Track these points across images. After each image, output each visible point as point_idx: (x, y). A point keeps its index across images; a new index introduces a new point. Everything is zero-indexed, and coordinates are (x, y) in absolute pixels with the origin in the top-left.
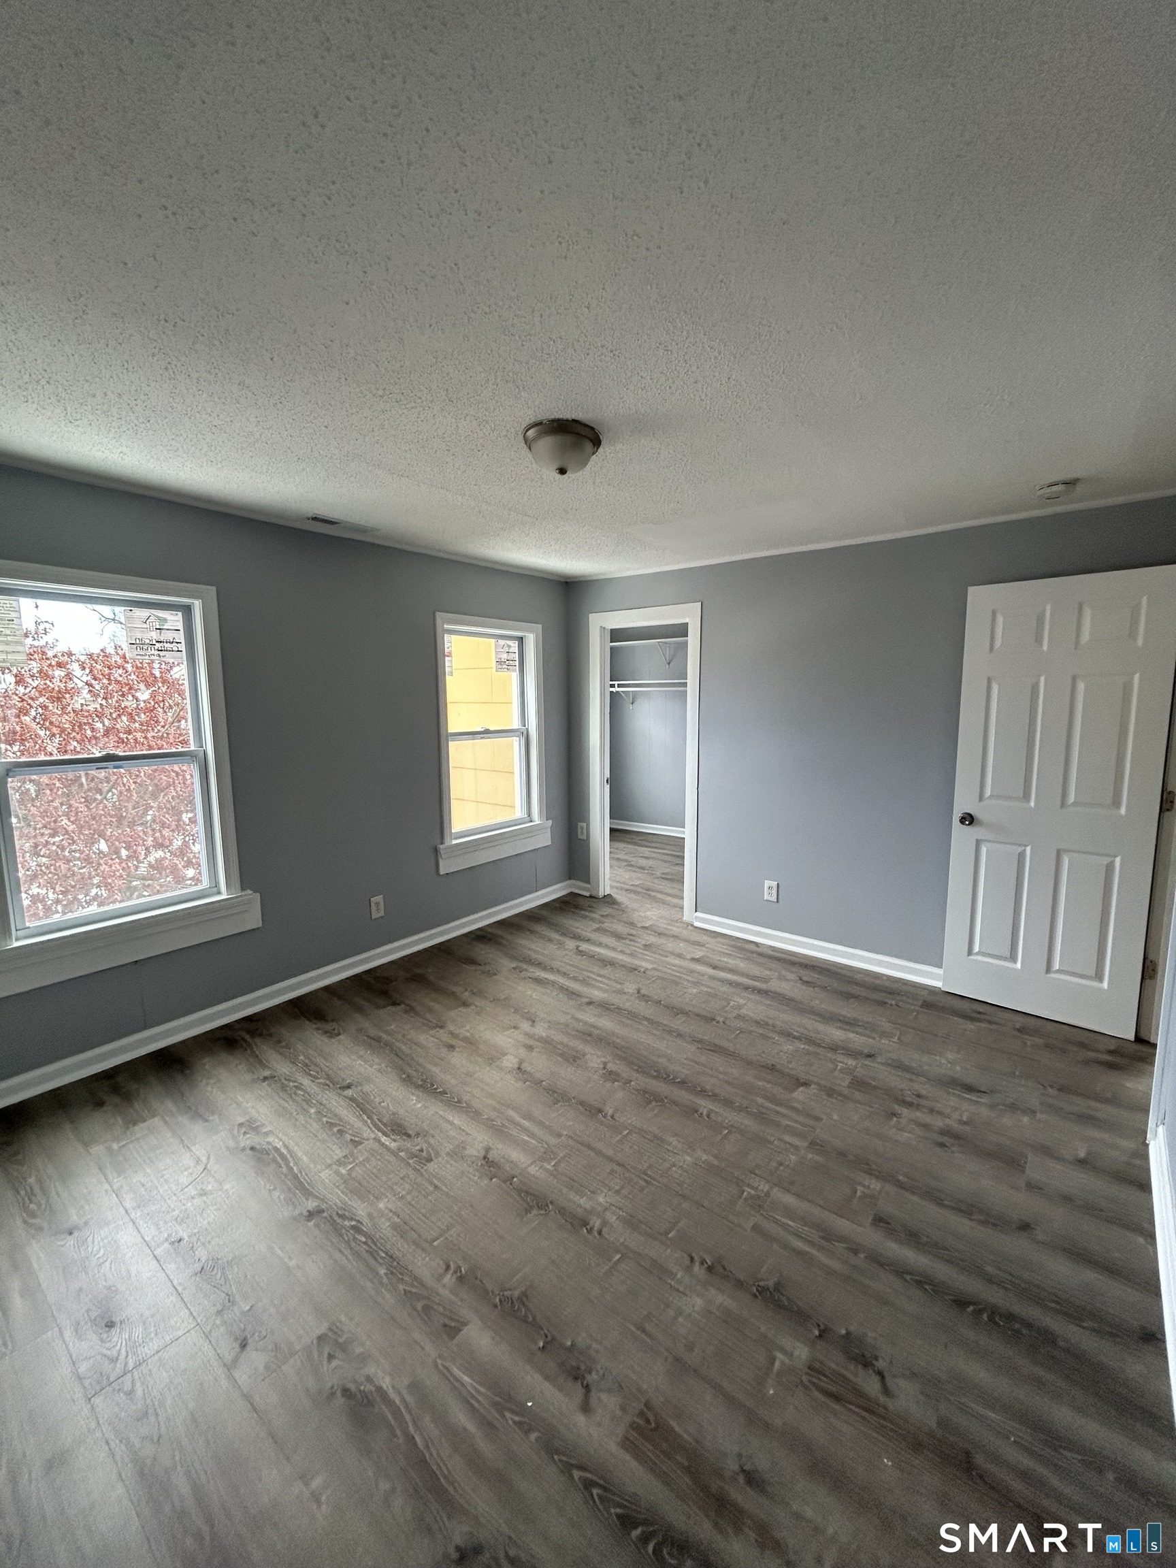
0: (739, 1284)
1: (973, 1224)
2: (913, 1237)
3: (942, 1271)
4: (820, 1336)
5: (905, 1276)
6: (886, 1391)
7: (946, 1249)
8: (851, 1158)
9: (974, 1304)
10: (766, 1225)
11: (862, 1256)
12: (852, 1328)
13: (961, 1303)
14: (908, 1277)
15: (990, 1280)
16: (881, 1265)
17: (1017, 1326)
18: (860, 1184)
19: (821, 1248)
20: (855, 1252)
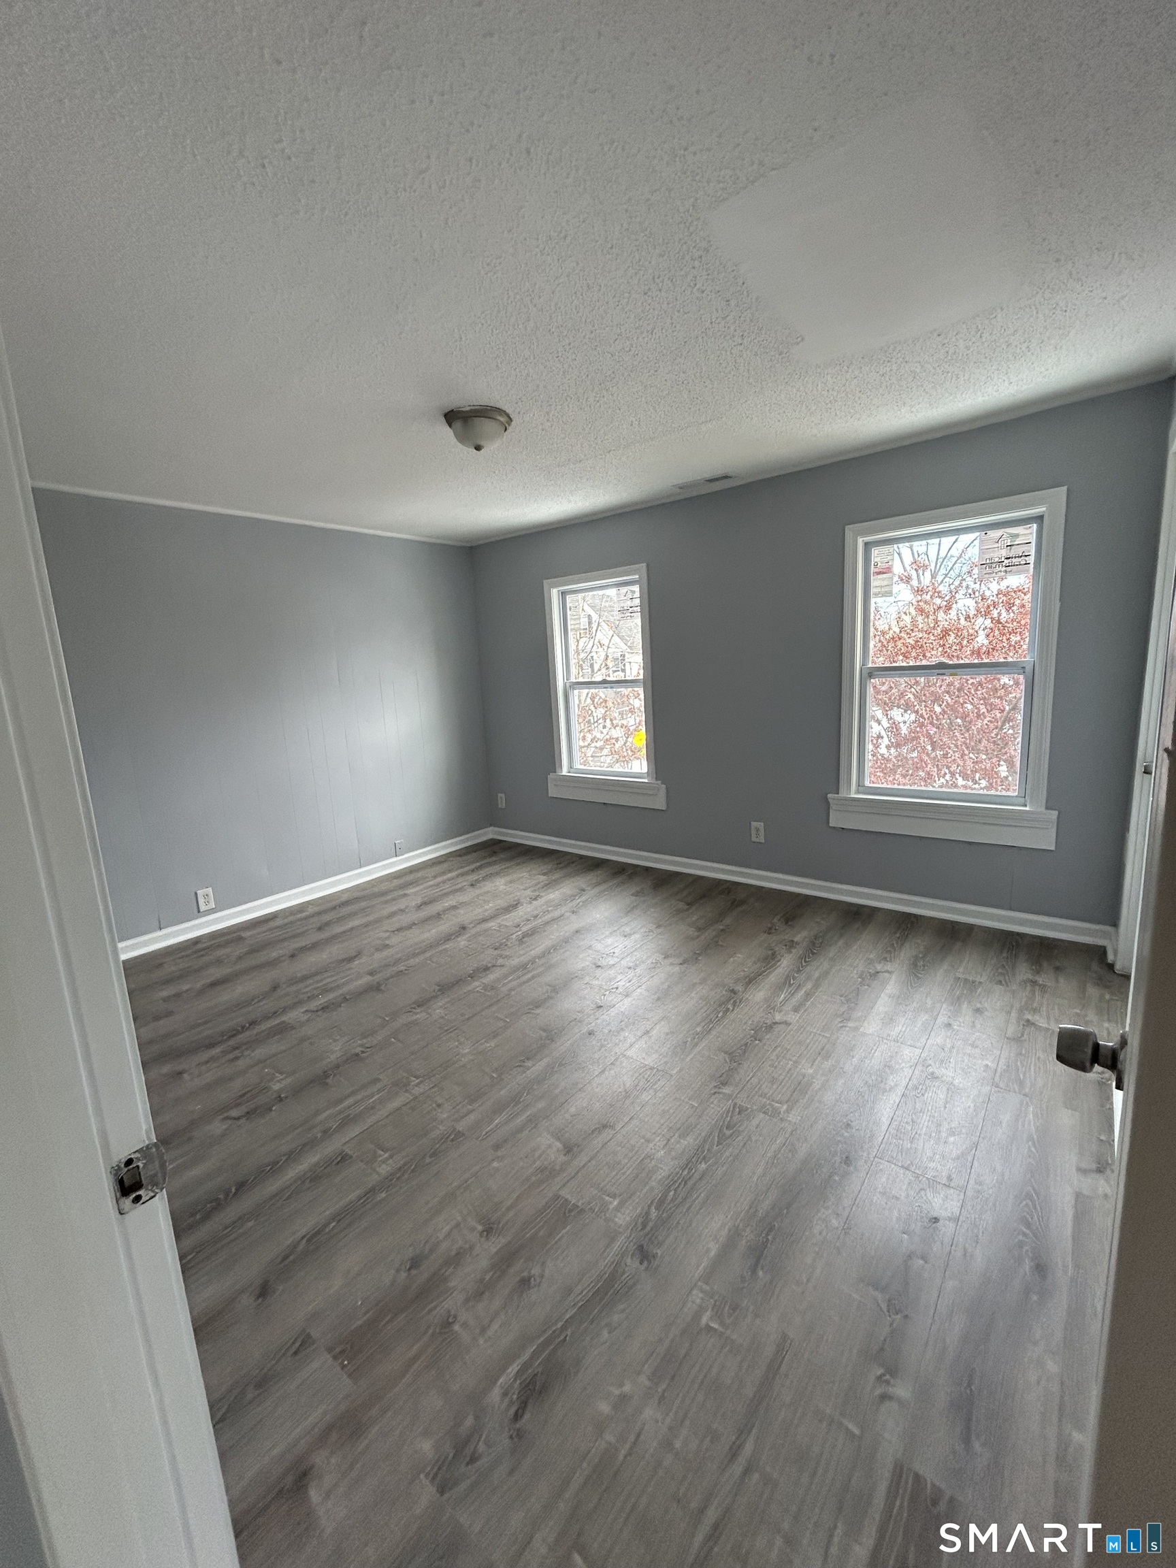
0: (338, 1066)
1: (299, 1235)
2: (315, 1177)
3: (272, 1186)
4: (280, 1097)
5: (287, 1156)
6: (227, 1118)
7: (288, 1198)
8: (428, 1160)
9: (235, 1194)
10: (379, 1086)
11: (319, 1135)
12: (273, 1113)
13: (241, 1186)
14: (284, 1158)
15: (242, 1219)
16: (305, 1145)
17: (198, 1216)
18: (391, 1157)
19: (340, 1112)
20: (325, 1132)
